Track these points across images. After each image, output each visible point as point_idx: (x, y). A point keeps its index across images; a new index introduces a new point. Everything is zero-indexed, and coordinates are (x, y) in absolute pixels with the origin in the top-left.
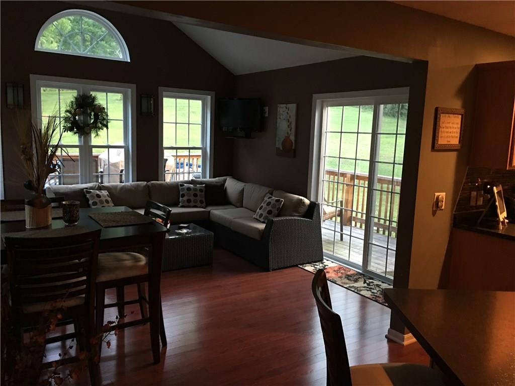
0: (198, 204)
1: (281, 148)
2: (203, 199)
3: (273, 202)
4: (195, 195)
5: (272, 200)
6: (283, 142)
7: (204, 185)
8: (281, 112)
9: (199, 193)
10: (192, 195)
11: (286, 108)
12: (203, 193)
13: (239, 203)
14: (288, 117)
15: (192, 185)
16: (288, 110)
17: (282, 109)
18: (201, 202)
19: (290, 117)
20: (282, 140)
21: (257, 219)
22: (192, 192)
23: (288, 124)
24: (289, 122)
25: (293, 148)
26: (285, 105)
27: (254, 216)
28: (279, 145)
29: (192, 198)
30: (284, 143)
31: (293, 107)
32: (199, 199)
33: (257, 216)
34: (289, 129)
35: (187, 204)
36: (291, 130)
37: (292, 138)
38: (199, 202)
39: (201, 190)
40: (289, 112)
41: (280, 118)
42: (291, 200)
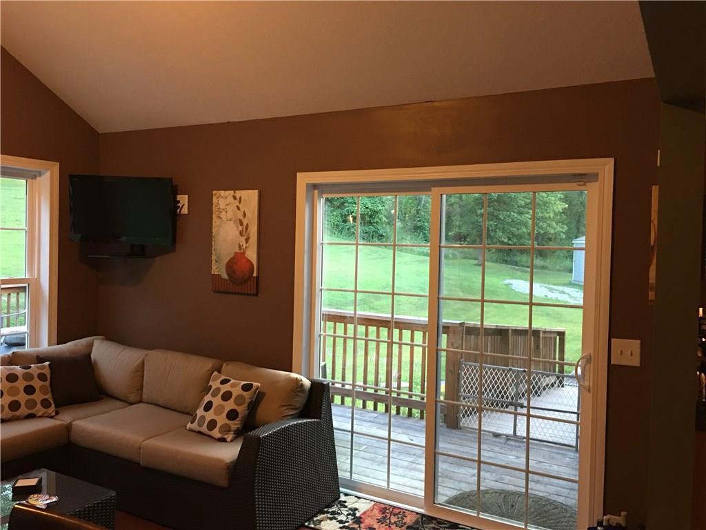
0: (39, 410)
1: (225, 276)
2: (49, 396)
3: (236, 391)
4: (30, 390)
5: (233, 386)
6: (228, 263)
7: (47, 363)
8: (222, 206)
9: (37, 383)
10: (22, 391)
11: (235, 198)
12: (47, 383)
13: (134, 395)
14: (240, 216)
15: (18, 367)
16: (240, 202)
17: (223, 200)
18: (45, 404)
19: (245, 215)
20: (226, 260)
21: (200, 432)
22: (21, 384)
23: (240, 228)
24: (241, 224)
25: (255, 275)
26: (232, 192)
27: (195, 426)
28: (219, 269)
29: (22, 398)
30: (230, 266)
31: (251, 197)
32: (38, 397)
33: (200, 425)
34: (243, 239)
35: (11, 414)
36: (247, 240)
37: (252, 255)
38: (39, 406)
39: (42, 377)
40: (240, 206)
41: (220, 217)
42: (274, 382)
